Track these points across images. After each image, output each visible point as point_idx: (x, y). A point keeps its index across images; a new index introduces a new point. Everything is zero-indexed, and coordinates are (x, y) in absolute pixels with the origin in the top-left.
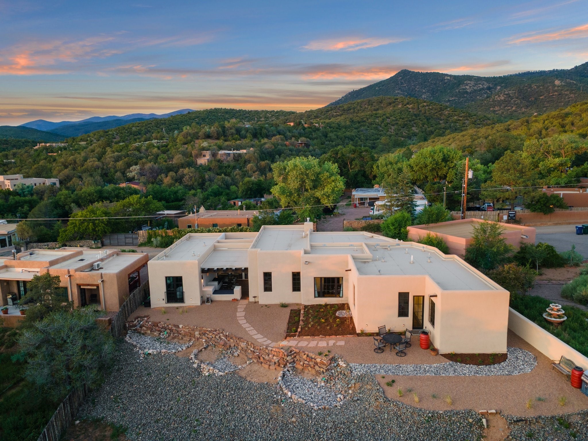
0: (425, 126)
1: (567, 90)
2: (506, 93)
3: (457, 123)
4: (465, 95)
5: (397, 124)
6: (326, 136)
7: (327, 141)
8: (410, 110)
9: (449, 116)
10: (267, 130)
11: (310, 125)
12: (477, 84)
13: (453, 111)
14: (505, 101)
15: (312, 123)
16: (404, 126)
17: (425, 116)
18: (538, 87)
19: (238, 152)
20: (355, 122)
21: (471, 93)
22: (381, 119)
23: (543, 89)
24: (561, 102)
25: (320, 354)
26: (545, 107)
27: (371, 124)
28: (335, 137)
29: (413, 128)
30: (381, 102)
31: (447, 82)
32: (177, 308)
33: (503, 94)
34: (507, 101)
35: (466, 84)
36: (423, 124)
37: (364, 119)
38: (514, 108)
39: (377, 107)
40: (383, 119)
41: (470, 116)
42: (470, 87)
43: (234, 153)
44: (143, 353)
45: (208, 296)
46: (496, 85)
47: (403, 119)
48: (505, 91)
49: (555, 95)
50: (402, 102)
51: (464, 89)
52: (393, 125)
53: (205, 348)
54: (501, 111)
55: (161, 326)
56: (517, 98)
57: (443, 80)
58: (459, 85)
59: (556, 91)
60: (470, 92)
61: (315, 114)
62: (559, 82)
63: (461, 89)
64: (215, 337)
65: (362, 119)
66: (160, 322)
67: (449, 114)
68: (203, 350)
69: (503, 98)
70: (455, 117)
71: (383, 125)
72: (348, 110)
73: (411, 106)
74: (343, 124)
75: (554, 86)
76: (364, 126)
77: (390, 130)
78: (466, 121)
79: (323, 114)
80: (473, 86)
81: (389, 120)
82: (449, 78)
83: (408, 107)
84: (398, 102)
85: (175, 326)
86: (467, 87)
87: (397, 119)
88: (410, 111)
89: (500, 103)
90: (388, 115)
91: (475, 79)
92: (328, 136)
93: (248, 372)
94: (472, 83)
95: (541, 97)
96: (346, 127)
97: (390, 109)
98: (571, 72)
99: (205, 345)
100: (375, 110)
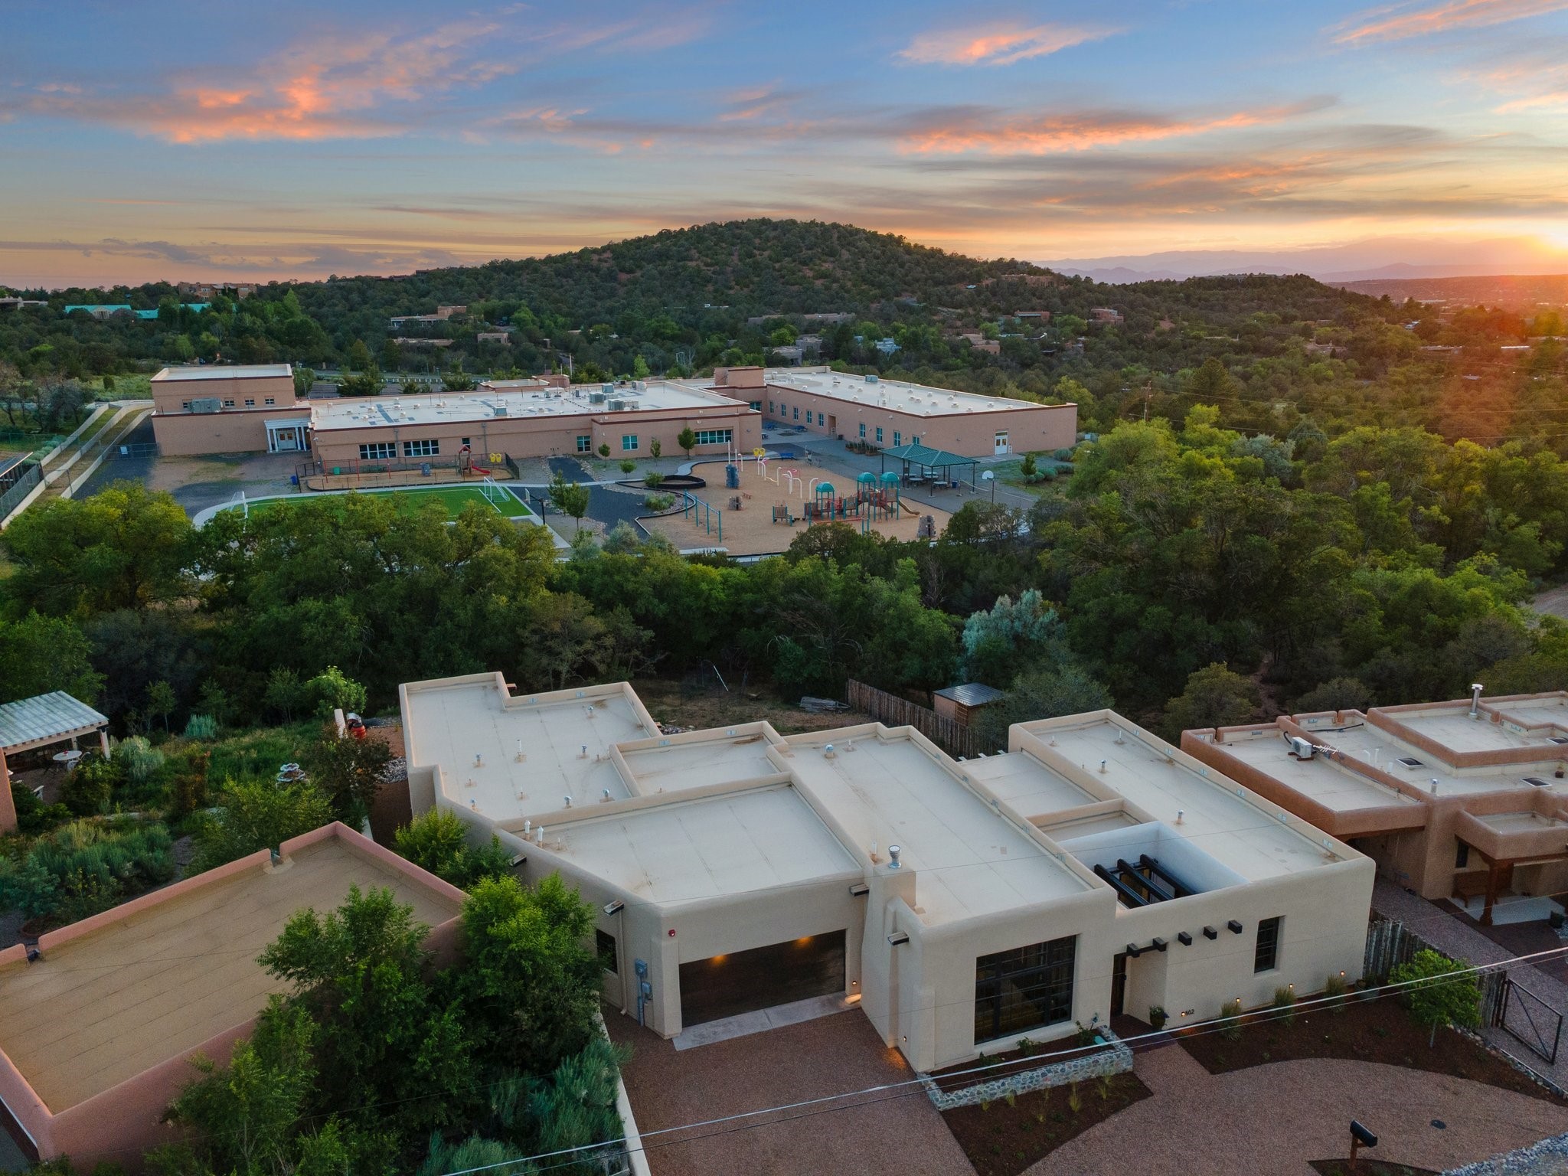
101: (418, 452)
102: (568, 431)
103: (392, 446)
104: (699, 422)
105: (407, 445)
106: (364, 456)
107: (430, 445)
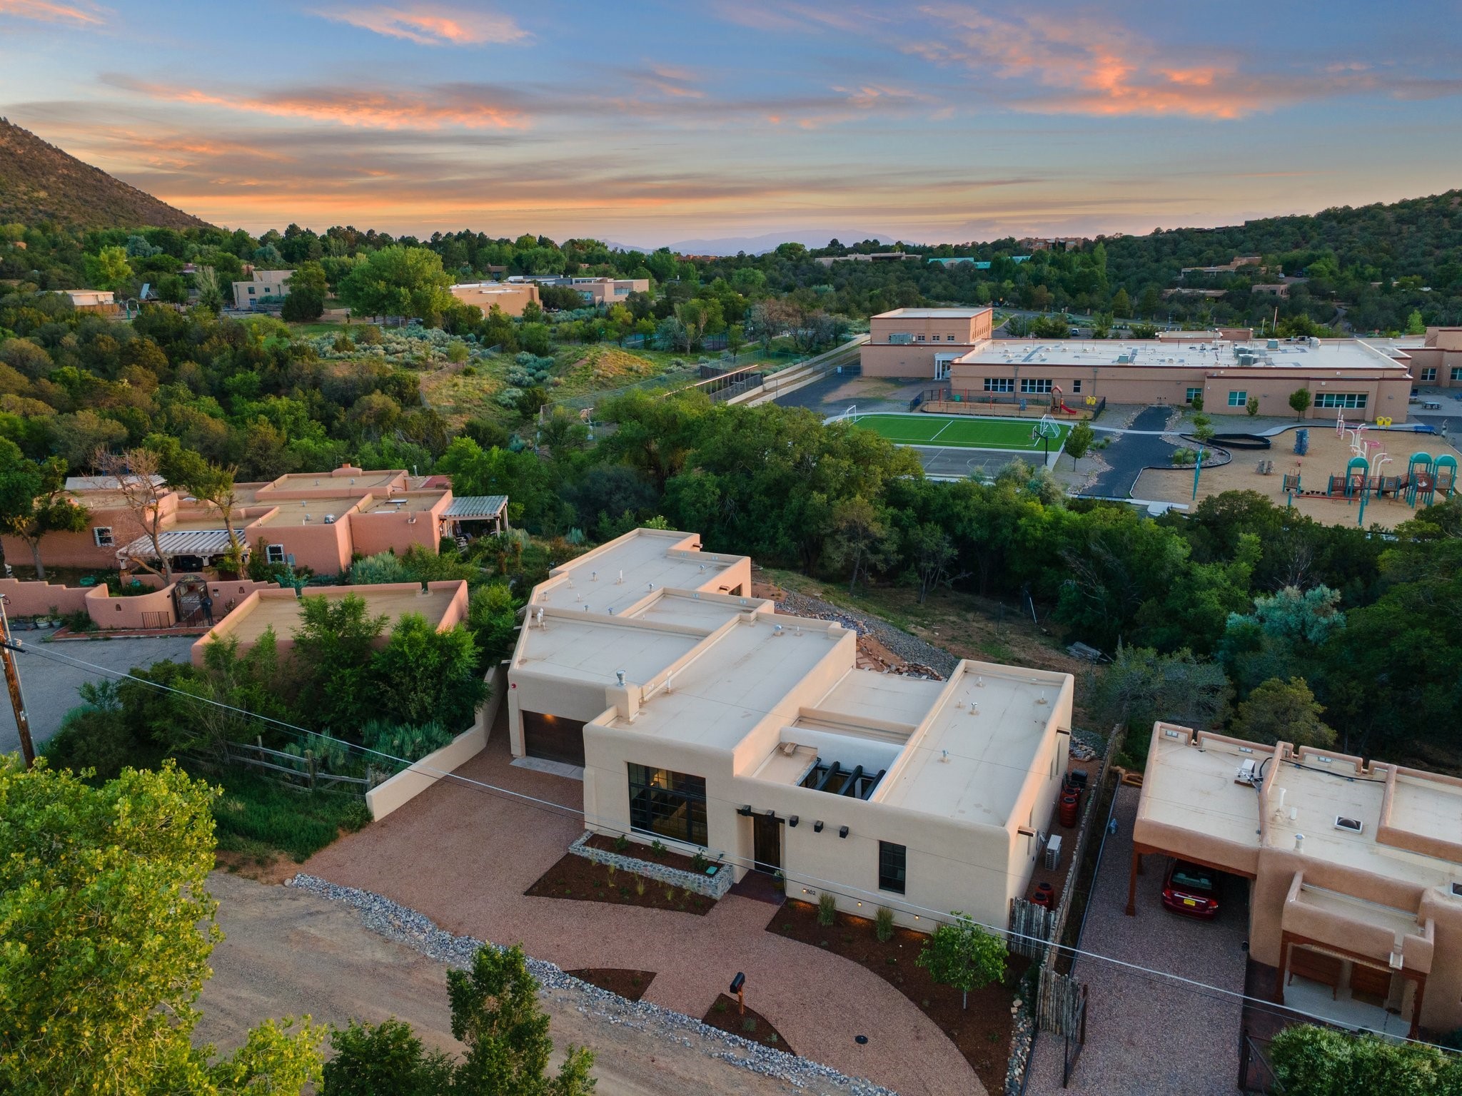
101: (1032, 389)
102: (1179, 383)
103: (1011, 381)
104: (1324, 383)
105: (1024, 382)
106: (987, 388)
107: (1044, 384)
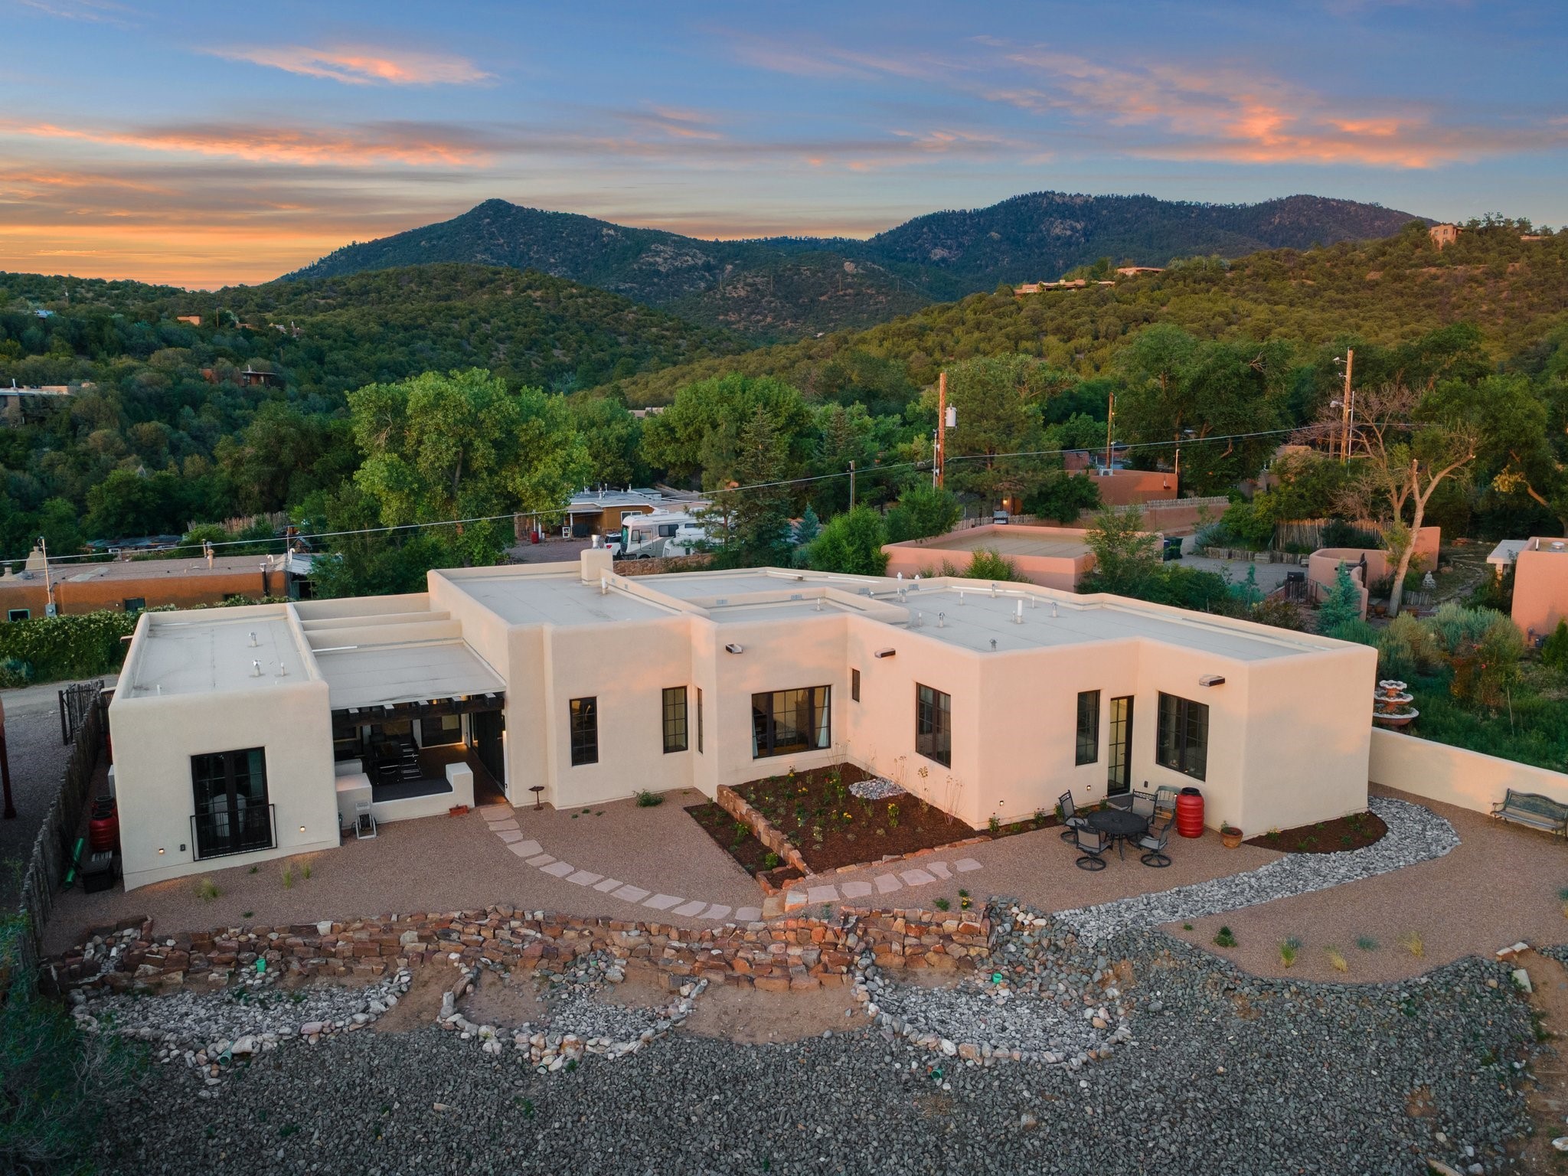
0: (586, 347)
1: (872, 286)
2: (749, 280)
3: (661, 344)
4: (656, 280)
5: (512, 338)
6: (321, 361)
7: (326, 373)
8: (538, 304)
9: (640, 325)
10: (123, 331)
11: (260, 327)
12: (680, 255)
13: (645, 315)
14: (746, 300)
15: (266, 322)
16: (532, 345)
17: (578, 322)
18: (814, 274)
19: (35, 392)
20: (393, 327)
21: (668, 275)
22: (466, 322)
23: (824, 279)
24: (862, 312)
25: (944, 905)
26: (832, 321)
27: (442, 335)
28: (351, 364)
29: (556, 352)
30: (454, 279)
31: (608, 244)
32: (254, 869)
33: (742, 284)
34: (752, 302)
35: (655, 251)
36: (580, 342)
37: (421, 321)
38: (769, 319)
39: (445, 291)
40: (473, 324)
41: (687, 328)
42: (665, 259)
43: (22, 397)
44: (210, 1061)
45: (360, 810)
46: (723, 261)
47: (525, 326)
48: (746, 277)
49: (849, 295)
50: (513, 281)
51: (650, 264)
52: (501, 341)
53: (471, 982)
54: (743, 323)
55: (233, 944)
56: (774, 295)
57: (597, 236)
58: (639, 252)
59: (850, 286)
60: (667, 272)
61: (257, 300)
62: (853, 265)
63: (643, 264)
64: (494, 936)
65: (411, 319)
66: (220, 931)
67: (638, 320)
68: (469, 988)
69: (743, 293)
70: (654, 330)
71: (473, 339)
72: (362, 295)
73: (539, 293)
74: (361, 329)
75: (845, 274)
76: (423, 338)
77: (495, 353)
78: (681, 341)
79: (284, 298)
80: (672, 257)
81: (489, 327)
82: (612, 232)
83: (530, 296)
84: (501, 279)
85: (295, 930)
86: (657, 259)
87: (509, 326)
88: (538, 308)
89: (739, 305)
90: (483, 314)
91: (674, 241)
92: (327, 359)
93: (719, 1018)
94: (669, 251)
95: (822, 298)
96: (372, 339)
97: (484, 298)
98: (871, 247)
99: (464, 970)
100: (439, 298)
